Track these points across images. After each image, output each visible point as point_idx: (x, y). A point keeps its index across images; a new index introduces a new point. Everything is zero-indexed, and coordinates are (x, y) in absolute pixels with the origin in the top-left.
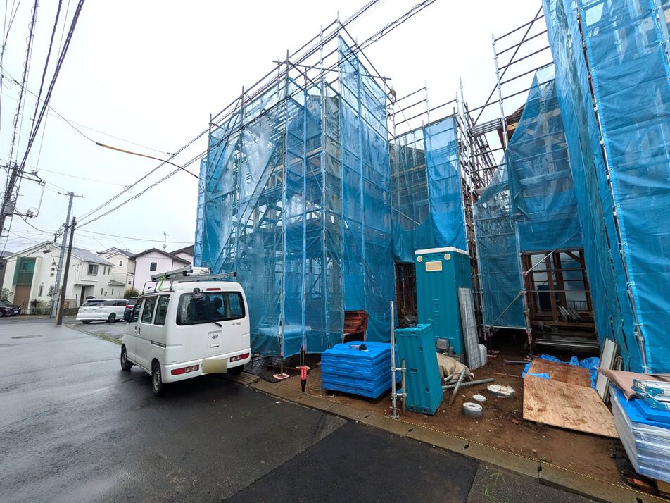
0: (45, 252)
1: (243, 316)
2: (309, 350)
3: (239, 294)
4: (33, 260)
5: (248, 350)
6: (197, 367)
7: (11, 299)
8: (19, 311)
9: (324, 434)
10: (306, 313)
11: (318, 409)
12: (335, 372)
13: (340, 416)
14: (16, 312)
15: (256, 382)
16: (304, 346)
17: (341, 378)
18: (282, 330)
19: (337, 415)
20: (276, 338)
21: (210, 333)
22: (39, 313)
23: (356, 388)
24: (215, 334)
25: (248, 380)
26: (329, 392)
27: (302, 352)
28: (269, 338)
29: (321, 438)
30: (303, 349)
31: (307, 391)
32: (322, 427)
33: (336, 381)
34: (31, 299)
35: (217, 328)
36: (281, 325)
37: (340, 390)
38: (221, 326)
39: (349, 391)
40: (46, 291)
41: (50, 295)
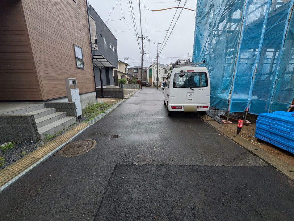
0: (154, 66)
1: (207, 86)
2: (251, 111)
3: (205, 73)
4: (152, 69)
5: (208, 104)
6: (182, 107)
7: (149, 82)
9: (240, 164)
10: (254, 86)
11: (244, 147)
12: (269, 129)
13: (261, 159)
15: (211, 121)
16: (248, 108)
17: (273, 135)
18: (231, 96)
19: (259, 157)
20: (226, 100)
21: (188, 93)
23: (288, 147)
24: (190, 94)
25: (206, 119)
26: (260, 141)
27: (245, 112)
28: (222, 100)
29: (237, 165)
30: (247, 110)
31: (241, 134)
32: (242, 159)
33: (268, 135)
34: (152, 82)
35: (191, 91)
36: (230, 93)
37: (270, 142)
38: (193, 90)
39: (279, 146)
40: (155, 79)
41: (156, 80)
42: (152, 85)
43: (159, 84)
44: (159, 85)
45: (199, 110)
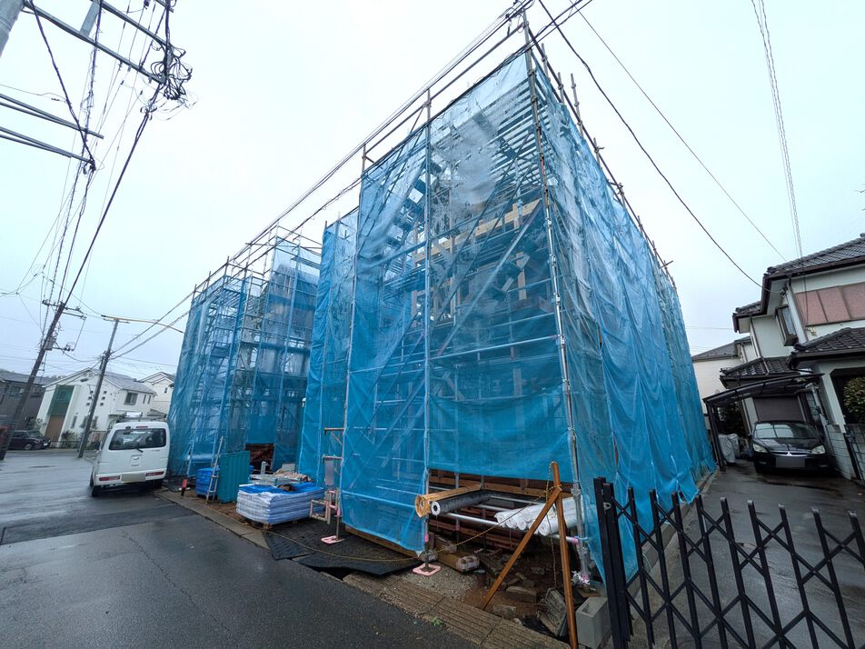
1: (164, 445)
3: (164, 430)
4: (72, 388)
5: (164, 469)
6: (119, 478)
7: (43, 431)
8: (49, 444)
14: (46, 444)
21: (132, 456)
22: (69, 447)
24: (136, 457)
28: (180, 462)
34: (63, 430)
40: (80, 421)
41: (82, 426)
42: (58, 445)
43: (91, 439)
44: (89, 444)
45: (148, 478)
